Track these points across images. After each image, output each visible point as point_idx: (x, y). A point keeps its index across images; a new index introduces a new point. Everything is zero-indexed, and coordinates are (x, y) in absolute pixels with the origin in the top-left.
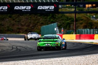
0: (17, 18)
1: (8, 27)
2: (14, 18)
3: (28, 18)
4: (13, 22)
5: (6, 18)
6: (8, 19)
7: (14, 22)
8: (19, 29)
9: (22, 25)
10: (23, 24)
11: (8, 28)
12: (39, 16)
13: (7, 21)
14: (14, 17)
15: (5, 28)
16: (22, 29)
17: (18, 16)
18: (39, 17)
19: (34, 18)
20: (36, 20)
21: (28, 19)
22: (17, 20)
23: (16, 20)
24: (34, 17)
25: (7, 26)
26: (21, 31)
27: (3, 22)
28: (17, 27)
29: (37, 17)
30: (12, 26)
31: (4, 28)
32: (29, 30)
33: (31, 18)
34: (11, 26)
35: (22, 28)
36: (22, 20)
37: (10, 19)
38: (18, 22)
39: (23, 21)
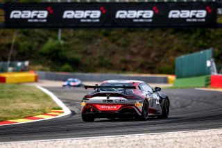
0: (122, 39)
1: (101, 58)
2: (115, 37)
3: (146, 37)
4: (111, 46)
5: (97, 37)
6: (101, 38)
7: (116, 47)
8: (126, 62)
9: (132, 54)
10: (135, 50)
11: (101, 60)
12: (172, 33)
13: (98, 45)
14: (115, 35)
15: (95, 60)
16: (133, 62)
17: (125, 33)
18: (172, 36)
19: (160, 38)
20: (164, 42)
21: (146, 39)
22: (121, 41)
23: (119, 42)
24: (161, 35)
26: (130, 66)
27: (89, 46)
28: (122, 58)
29: (166, 36)
30: (110, 56)
31: (92, 61)
32: (149, 66)
33: (152, 37)
34: (108, 55)
35: (133, 59)
36: (134, 42)
37: (105, 39)
38: (124, 46)
39: (134, 44)
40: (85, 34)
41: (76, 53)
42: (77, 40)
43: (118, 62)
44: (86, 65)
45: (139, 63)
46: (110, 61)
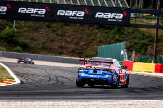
0: (60, 30)
1: (44, 43)
2: (55, 29)
3: (77, 30)
4: (52, 35)
5: (41, 28)
6: (44, 29)
7: (55, 36)
8: (62, 47)
9: (67, 42)
10: (69, 39)
11: (44, 45)
12: (97, 29)
13: (42, 34)
14: (55, 27)
15: (39, 44)
16: (67, 48)
17: (62, 26)
18: (97, 31)
19: (88, 32)
20: (90, 35)
21: (77, 32)
22: (59, 32)
23: (57, 32)
24: (88, 30)
25: (41, 41)
26: (64, 51)
27: (35, 34)
28: (59, 44)
29: (92, 30)
30: (51, 42)
31: (37, 45)
32: (78, 51)
33: (82, 30)
34: (49, 41)
35: (67, 46)
36: (69, 33)
37: (48, 29)
38: (61, 35)
39: (69, 35)
40: (33, 25)
41: (26, 38)
42: (27, 29)
43: (56, 47)
44: (32, 48)
45: (71, 49)
46: (50, 46)
